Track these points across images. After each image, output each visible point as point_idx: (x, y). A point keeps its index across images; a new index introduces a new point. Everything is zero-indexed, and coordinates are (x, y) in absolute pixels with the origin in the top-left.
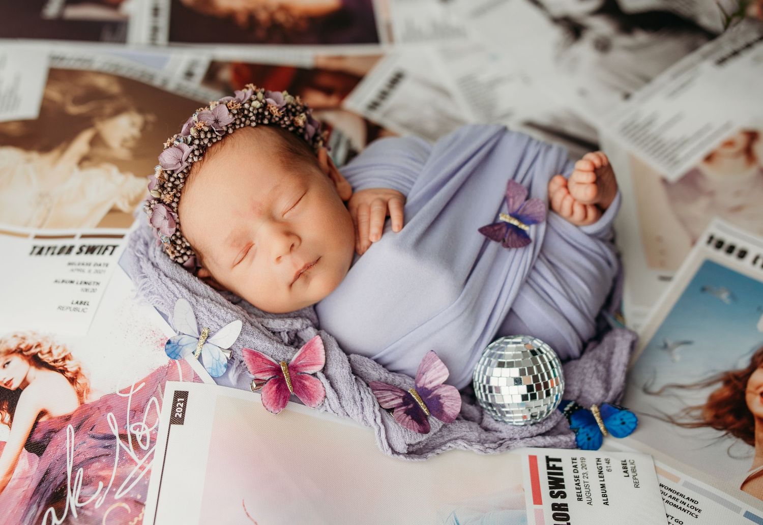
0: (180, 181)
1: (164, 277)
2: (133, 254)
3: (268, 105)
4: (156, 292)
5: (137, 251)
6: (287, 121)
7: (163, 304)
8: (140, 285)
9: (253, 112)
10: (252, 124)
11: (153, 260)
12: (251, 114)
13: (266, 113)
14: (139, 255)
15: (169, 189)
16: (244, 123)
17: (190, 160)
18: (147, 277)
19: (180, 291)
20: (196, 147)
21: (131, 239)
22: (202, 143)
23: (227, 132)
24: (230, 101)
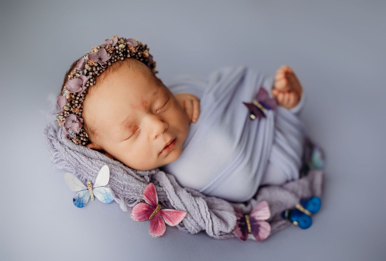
0: (82, 98)
1: (69, 150)
2: (47, 138)
3: (129, 46)
4: (65, 159)
5: (50, 136)
6: (140, 55)
7: (70, 166)
8: (53, 156)
9: (121, 51)
10: (121, 59)
11: (60, 140)
12: (120, 53)
13: (128, 51)
14: (51, 138)
15: (77, 105)
16: (117, 59)
17: (88, 85)
18: (58, 151)
19: (80, 158)
20: (91, 77)
21: (45, 129)
22: (94, 74)
23: (107, 65)
24: (107, 46)
